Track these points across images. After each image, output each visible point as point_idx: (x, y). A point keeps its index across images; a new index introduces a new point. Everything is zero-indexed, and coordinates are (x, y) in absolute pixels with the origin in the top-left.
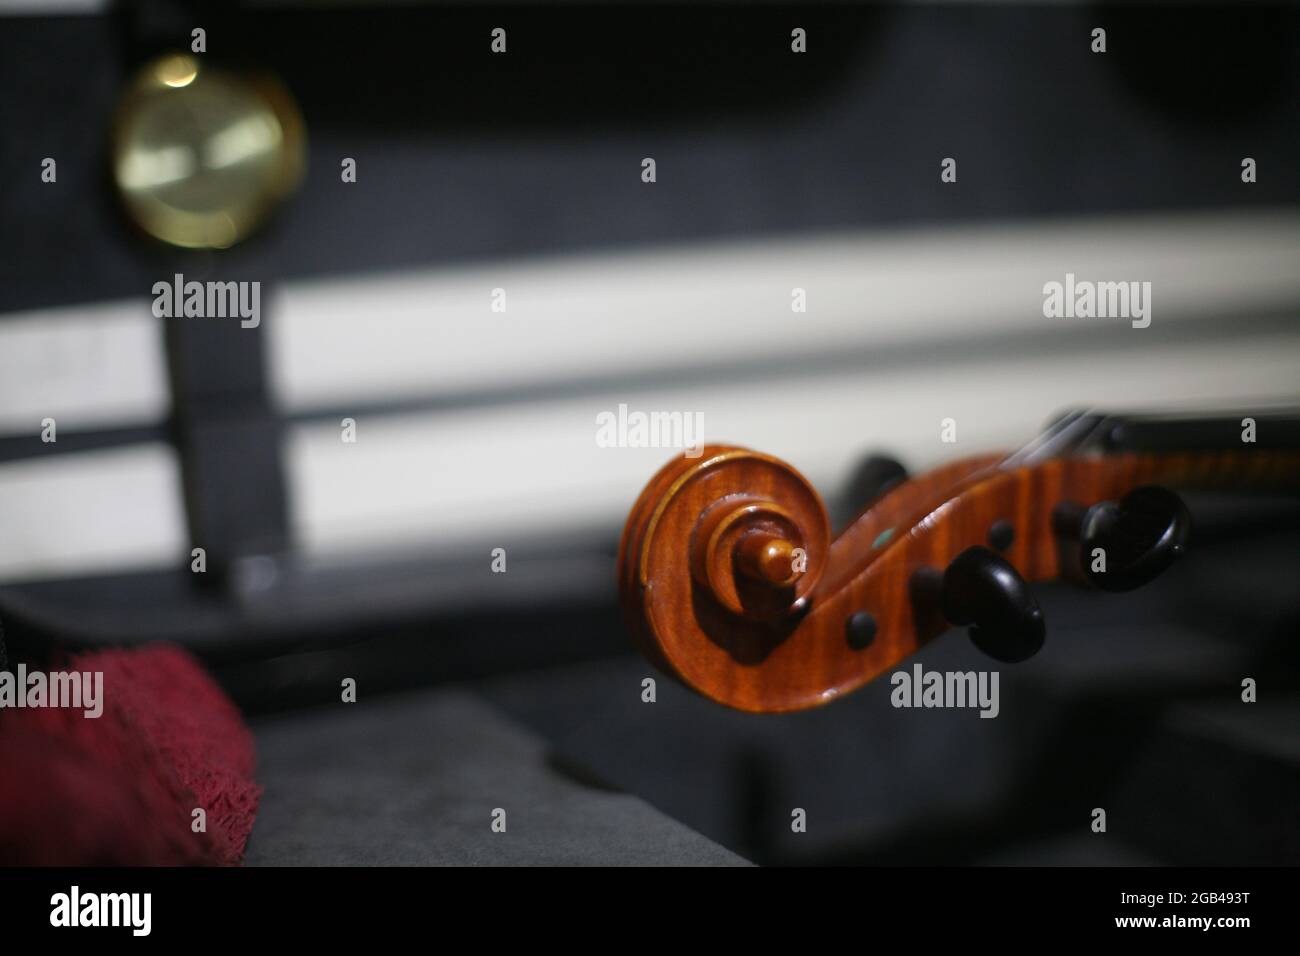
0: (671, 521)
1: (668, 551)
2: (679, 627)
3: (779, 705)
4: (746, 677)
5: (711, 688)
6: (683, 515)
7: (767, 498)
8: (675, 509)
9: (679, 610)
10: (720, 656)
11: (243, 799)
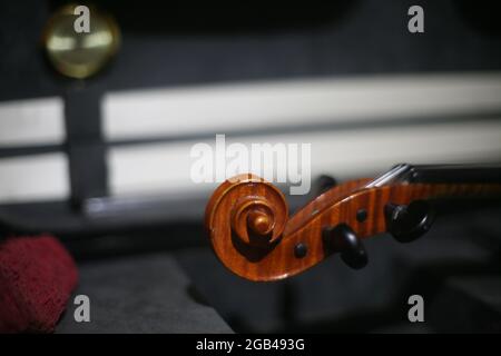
0: (223, 205)
1: (222, 216)
2: (225, 247)
3: (265, 279)
4: (253, 267)
5: (238, 271)
6: (228, 203)
7: (263, 198)
8: (225, 200)
9: (225, 240)
10: (242, 258)
11: (59, 301)
